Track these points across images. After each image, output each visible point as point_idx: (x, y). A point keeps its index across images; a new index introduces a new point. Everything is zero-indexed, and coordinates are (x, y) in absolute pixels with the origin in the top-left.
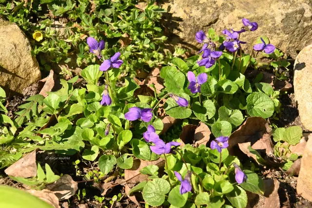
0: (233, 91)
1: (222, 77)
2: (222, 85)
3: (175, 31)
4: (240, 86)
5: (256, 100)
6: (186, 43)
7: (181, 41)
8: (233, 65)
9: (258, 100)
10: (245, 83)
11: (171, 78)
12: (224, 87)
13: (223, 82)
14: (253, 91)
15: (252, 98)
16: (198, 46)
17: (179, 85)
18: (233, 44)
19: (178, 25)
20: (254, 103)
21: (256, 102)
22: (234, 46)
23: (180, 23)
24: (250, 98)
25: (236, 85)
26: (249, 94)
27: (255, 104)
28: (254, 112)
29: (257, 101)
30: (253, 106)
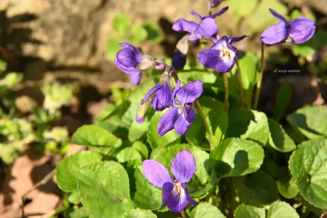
0: (256, 162)
1: (215, 137)
2: (221, 155)
3: (28, 49)
4: (265, 143)
5: (312, 162)
6: (62, 68)
7: (51, 66)
8: (227, 97)
9: (317, 158)
10: (271, 130)
11: (89, 183)
12: (228, 158)
13: (222, 148)
14: (297, 143)
15: (301, 160)
16: (93, 62)
17: (115, 192)
18: (218, 52)
19: (30, 31)
20: (310, 169)
21: (314, 167)
22: (221, 55)
23: (32, 25)
24: (295, 164)
25: (257, 145)
26: (291, 153)
27: (311, 173)
28: (316, 192)
29: (315, 162)
30: (310, 177)
